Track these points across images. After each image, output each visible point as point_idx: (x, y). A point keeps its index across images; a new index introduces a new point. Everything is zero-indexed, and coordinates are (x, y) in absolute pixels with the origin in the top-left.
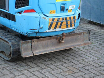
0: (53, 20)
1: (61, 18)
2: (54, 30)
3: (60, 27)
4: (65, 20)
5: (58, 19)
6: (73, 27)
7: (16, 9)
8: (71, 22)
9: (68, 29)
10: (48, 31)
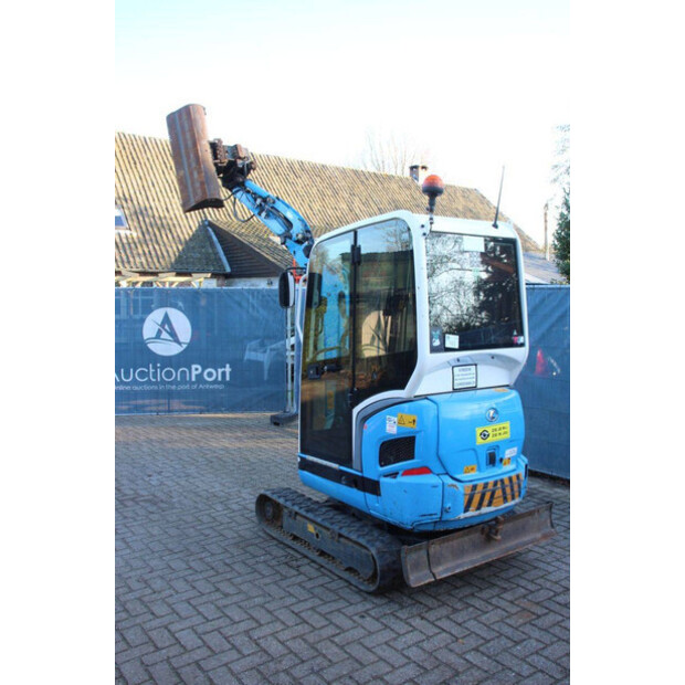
0: (475, 487)
1: (491, 481)
2: (478, 512)
3: (490, 504)
4: (499, 485)
5: (486, 485)
6: (517, 500)
7: (382, 466)
8: (512, 489)
9: (507, 505)
10: (462, 516)
